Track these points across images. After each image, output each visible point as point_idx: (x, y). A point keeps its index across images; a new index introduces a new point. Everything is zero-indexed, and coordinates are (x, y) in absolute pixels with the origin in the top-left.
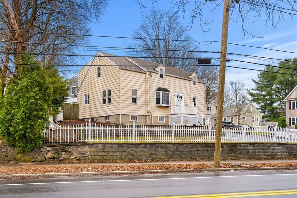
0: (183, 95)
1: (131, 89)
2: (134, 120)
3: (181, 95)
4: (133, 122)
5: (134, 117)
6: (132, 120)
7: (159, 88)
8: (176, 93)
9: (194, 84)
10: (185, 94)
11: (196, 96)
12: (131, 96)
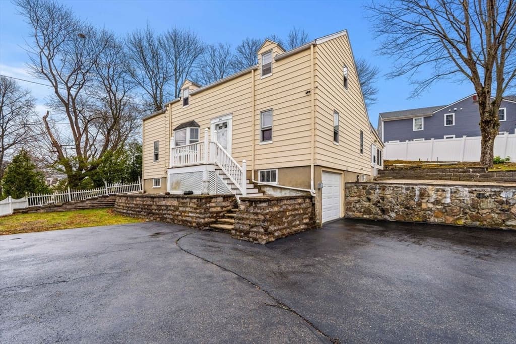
1: (153, 142)
2: (157, 185)
5: (157, 181)
8: (212, 122)
9: (264, 74)
10: (235, 114)
11: (271, 103)
12: (153, 151)
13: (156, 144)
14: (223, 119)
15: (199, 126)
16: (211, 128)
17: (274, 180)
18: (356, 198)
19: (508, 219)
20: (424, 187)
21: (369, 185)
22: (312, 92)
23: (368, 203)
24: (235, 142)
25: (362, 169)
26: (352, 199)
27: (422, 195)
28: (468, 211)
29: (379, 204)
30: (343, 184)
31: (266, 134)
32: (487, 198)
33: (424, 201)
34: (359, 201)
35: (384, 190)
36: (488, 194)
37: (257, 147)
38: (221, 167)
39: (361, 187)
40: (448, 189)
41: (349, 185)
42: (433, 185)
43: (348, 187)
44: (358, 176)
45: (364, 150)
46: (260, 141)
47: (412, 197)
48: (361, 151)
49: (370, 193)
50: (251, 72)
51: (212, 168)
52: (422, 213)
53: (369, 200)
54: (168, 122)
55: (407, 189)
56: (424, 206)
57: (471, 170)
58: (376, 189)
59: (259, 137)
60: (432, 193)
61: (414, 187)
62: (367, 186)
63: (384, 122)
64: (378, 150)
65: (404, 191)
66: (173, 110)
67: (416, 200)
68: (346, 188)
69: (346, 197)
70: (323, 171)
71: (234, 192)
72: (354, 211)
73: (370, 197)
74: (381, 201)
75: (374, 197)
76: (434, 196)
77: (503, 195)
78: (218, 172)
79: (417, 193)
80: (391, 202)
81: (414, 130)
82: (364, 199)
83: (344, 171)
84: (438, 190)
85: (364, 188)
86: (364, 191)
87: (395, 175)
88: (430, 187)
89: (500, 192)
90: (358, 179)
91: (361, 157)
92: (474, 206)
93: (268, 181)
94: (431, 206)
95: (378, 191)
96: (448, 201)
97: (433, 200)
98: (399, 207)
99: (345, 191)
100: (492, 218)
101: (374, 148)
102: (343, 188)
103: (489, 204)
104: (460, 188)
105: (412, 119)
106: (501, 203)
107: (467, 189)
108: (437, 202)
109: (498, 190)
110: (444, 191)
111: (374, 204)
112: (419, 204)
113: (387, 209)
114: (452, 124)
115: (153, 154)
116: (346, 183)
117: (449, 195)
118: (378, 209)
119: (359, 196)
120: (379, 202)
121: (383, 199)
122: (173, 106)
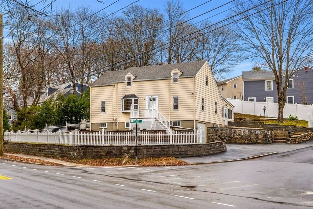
0: (158, 96)
1: (100, 101)
2: (103, 127)
3: (154, 97)
4: (102, 129)
5: (103, 125)
6: (101, 127)
7: (125, 95)
8: (147, 97)
9: (174, 82)
10: (160, 95)
11: (178, 94)
12: (100, 107)
13: (103, 103)
14: (153, 97)
15: (138, 98)
16: (146, 100)
17: (179, 125)
18: (211, 134)
19: (258, 140)
20: (235, 129)
21: (216, 129)
22: (194, 94)
23: (216, 136)
24: (160, 108)
25: (216, 121)
26: (210, 135)
27: (235, 132)
28: (248, 138)
29: (220, 137)
30: (206, 128)
31: (176, 107)
32: (252, 133)
33: (235, 135)
34: (213, 135)
35: (222, 130)
36: (253, 132)
37: (171, 111)
38: (158, 119)
39: (213, 130)
40: (242, 130)
41: (209, 129)
42: (238, 129)
43: (208, 129)
44: (214, 125)
45: (217, 112)
46: (172, 109)
47: (231, 133)
48: (216, 112)
49: (217, 132)
50: (168, 79)
51: (154, 120)
52: (235, 139)
53: (217, 135)
54: (115, 92)
55: (230, 130)
56: (235, 137)
57: (259, 123)
58: (219, 130)
59: (172, 107)
60: (237, 132)
61: (232, 129)
62: (215, 129)
63: (245, 82)
64: (229, 110)
65: (229, 131)
66: (119, 86)
67: (233, 134)
68: (207, 130)
69: (207, 134)
70: (198, 122)
71: (165, 129)
72: (211, 140)
73: (217, 134)
74: (221, 135)
75: (218, 134)
76: (238, 133)
77: (256, 132)
78: (156, 121)
79: (233, 132)
80: (224, 136)
81: (266, 90)
82: (215, 134)
83: (206, 122)
84: (239, 131)
85: (215, 130)
86: (215, 131)
87: (237, 125)
88: (237, 129)
89: (256, 131)
90: (214, 126)
91: (215, 115)
92: (250, 136)
93: (176, 125)
94: (237, 136)
95: (220, 131)
96: (242, 134)
97: (238, 134)
98: (227, 137)
99: (207, 131)
100: (254, 140)
101: (226, 109)
102: (206, 130)
103: (253, 135)
104: (246, 130)
105: (265, 81)
106: (256, 135)
107: (247, 130)
108: (239, 135)
109: (255, 130)
110: (241, 131)
111: (218, 137)
112: (234, 136)
113: (223, 138)
114: (292, 87)
115: (100, 109)
116: (208, 128)
117: (242, 132)
118: (220, 138)
119: (213, 133)
120: (220, 135)
121: (222, 134)
122: (119, 84)
